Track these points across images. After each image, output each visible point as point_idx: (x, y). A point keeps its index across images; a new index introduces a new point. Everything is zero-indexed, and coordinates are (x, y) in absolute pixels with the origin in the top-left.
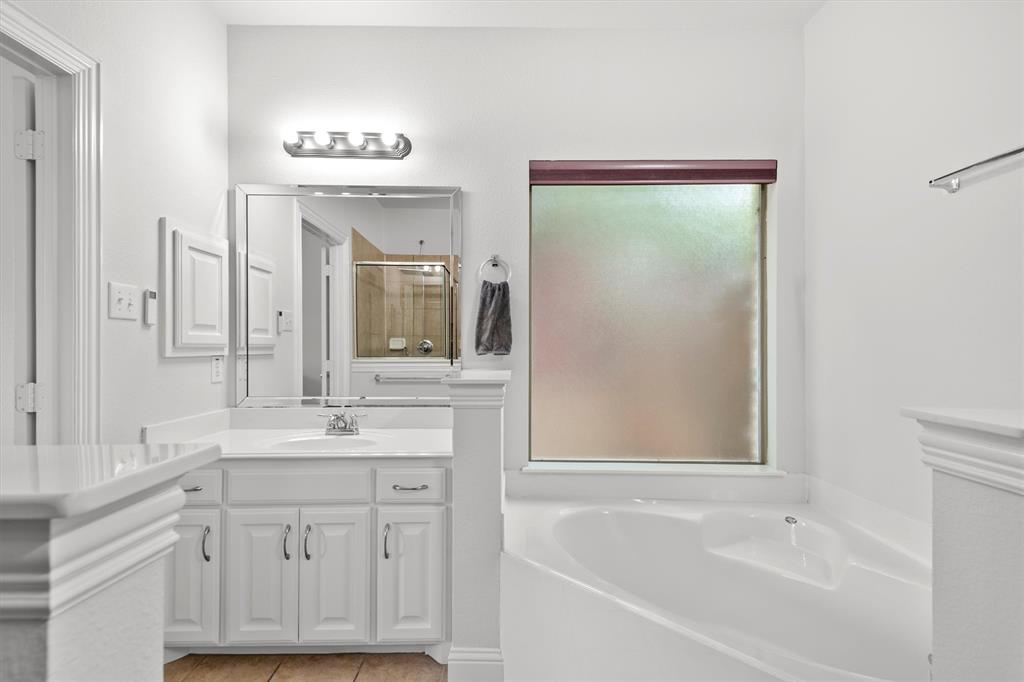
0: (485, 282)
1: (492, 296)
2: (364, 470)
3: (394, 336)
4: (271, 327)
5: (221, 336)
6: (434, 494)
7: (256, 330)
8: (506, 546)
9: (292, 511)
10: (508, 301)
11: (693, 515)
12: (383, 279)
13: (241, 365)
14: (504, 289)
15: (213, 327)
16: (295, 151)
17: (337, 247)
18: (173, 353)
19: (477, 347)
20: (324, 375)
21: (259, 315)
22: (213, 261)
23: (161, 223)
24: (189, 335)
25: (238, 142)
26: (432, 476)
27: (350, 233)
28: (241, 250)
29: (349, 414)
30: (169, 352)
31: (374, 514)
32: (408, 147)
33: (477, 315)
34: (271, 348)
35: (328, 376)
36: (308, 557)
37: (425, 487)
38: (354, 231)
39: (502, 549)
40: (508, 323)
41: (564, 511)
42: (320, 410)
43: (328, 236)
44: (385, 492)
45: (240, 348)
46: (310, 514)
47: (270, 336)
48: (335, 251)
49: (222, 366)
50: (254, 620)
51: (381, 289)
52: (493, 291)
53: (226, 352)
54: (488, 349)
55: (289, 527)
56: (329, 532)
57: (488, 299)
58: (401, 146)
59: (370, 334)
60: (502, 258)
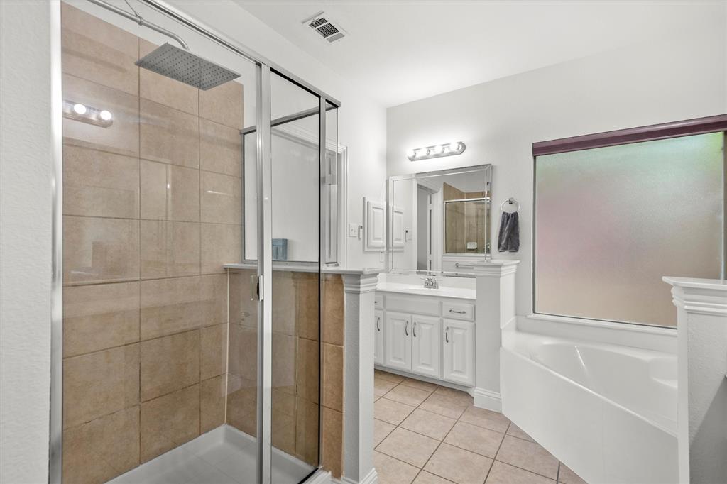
0: (504, 213)
1: (508, 220)
2: (437, 302)
3: (471, 241)
4: (403, 238)
5: (383, 243)
6: (468, 316)
7: (397, 240)
8: (503, 344)
9: (409, 315)
10: (517, 222)
11: (646, 357)
12: (463, 209)
13: (391, 254)
14: (515, 216)
15: (380, 239)
16: (413, 159)
17: (435, 194)
18: (367, 250)
19: (499, 248)
20: (428, 262)
21: (398, 233)
22: (381, 211)
23: (364, 199)
24: (373, 242)
25: (390, 159)
26: (467, 307)
27: (442, 186)
28: (391, 205)
29: (434, 279)
30: (366, 249)
31: (442, 322)
32: (464, 147)
33: (499, 231)
34: (402, 248)
35: (430, 263)
36: (415, 336)
37: (464, 312)
38: (445, 183)
39: (501, 346)
40: (517, 235)
41: (547, 342)
42: (422, 276)
43: (431, 190)
44: (446, 312)
45: (390, 248)
46: (416, 318)
47: (402, 242)
48: (434, 196)
49: (383, 255)
50: (395, 358)
51: (463, 214)
52: (508, 218)
53: (385, 249)
54: (505, 249)
55: (408, 322)
56: (423, 327)
57: (505, 222)
58: (461, 147)
59: (456, 240)
60: (516, 199)
